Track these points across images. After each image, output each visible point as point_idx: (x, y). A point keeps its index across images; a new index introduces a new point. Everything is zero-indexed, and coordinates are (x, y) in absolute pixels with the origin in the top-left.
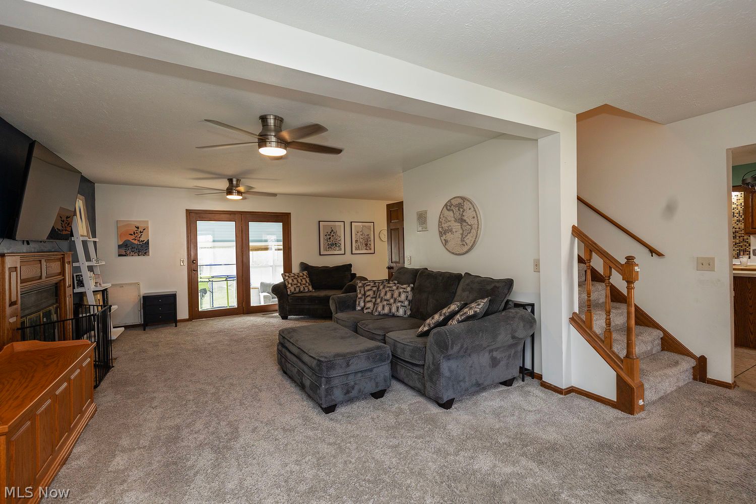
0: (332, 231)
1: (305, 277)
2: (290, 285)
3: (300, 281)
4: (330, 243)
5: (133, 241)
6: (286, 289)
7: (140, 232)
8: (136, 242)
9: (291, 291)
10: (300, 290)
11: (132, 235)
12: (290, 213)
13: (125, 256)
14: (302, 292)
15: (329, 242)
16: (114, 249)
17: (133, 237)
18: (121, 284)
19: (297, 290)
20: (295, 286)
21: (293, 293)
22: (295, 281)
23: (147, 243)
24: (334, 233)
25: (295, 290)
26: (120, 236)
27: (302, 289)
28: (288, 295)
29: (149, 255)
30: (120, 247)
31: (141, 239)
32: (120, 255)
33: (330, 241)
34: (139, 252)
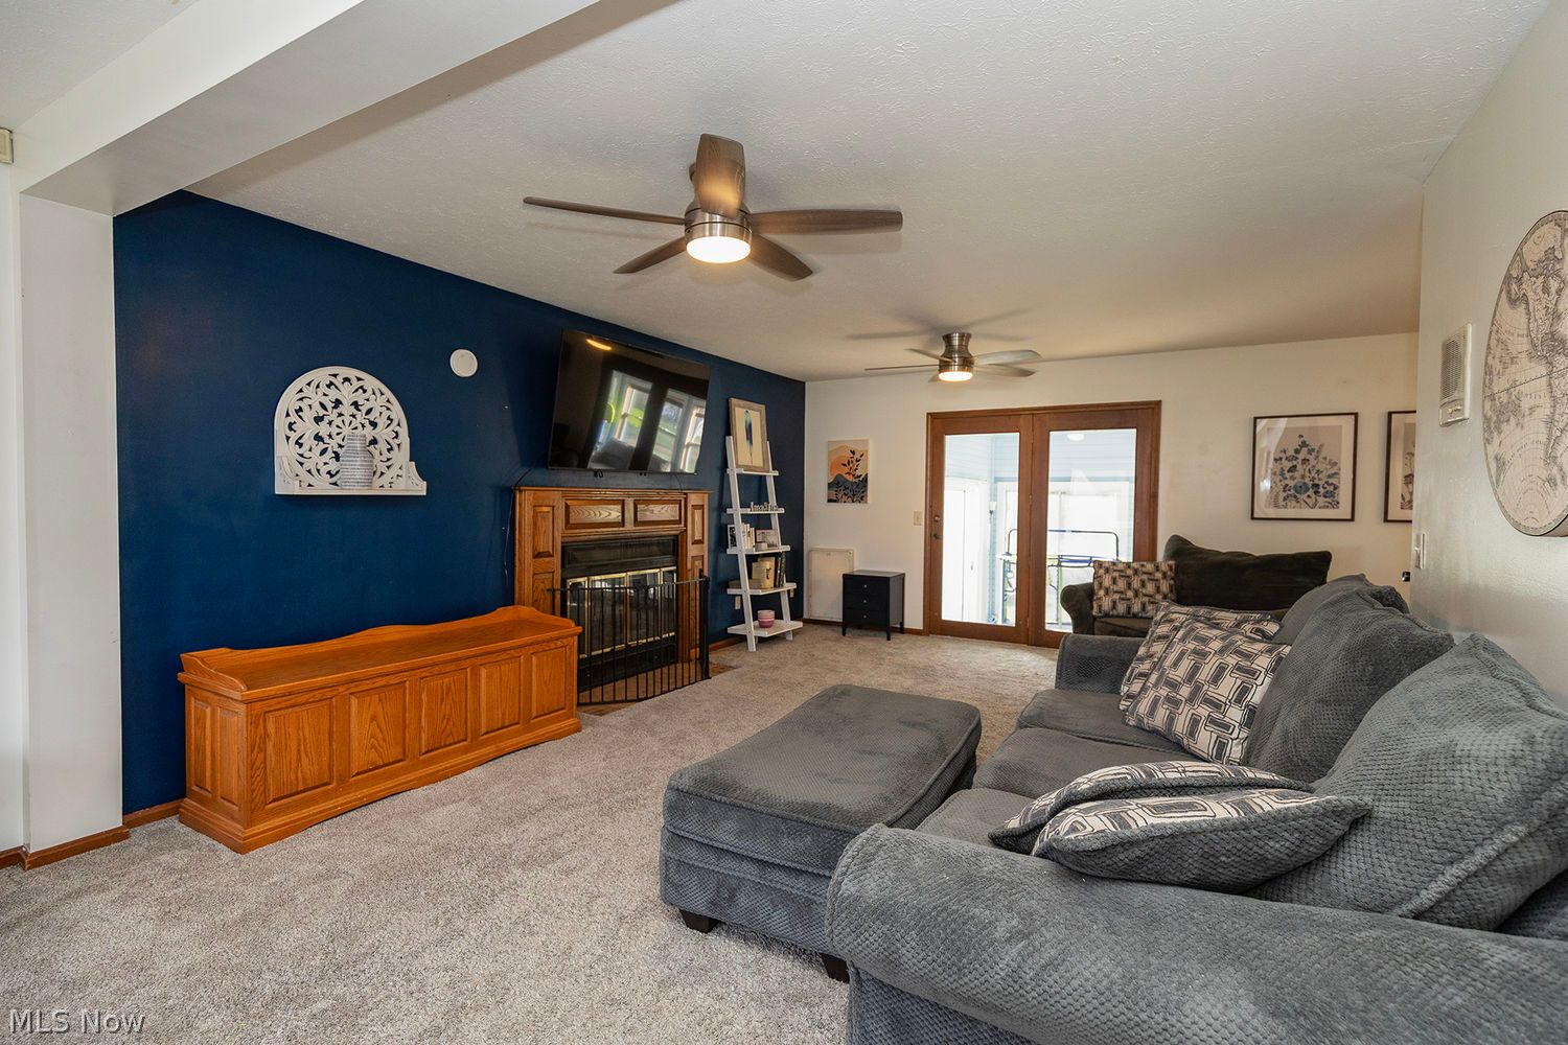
0: (1304, 444)
1: (1158, 575)
2: (1102, 593)
3: (1136, 584)
4: (1291, 483)
5: (847, 476)
6: (1091, 601)
7: (857, 461)
8: (850, 478)
9: (1100, 607)
10: (1129, 608)
11: (845, 465)
12: (1160, 402)
13: (835, 501)
14: (1135, 616)
15: (1288, 482)
16: (823, 491)
17: (846, 469)
18: (827, 550)
19: (1121, 608)
20: (1116, 596)
21: (1107, 615)
22: (1122, 584)
23: (865, 480)
24: (1310, 452)
25: (1114, 606)
26: (832, 467)
27: (1136, 608)
28: (1095, 618)
29: (866, 502)
30: (830, 486)
31: (858, 473)
32: (830, 501)
33: (1293, 478)
34: (854, 495)
